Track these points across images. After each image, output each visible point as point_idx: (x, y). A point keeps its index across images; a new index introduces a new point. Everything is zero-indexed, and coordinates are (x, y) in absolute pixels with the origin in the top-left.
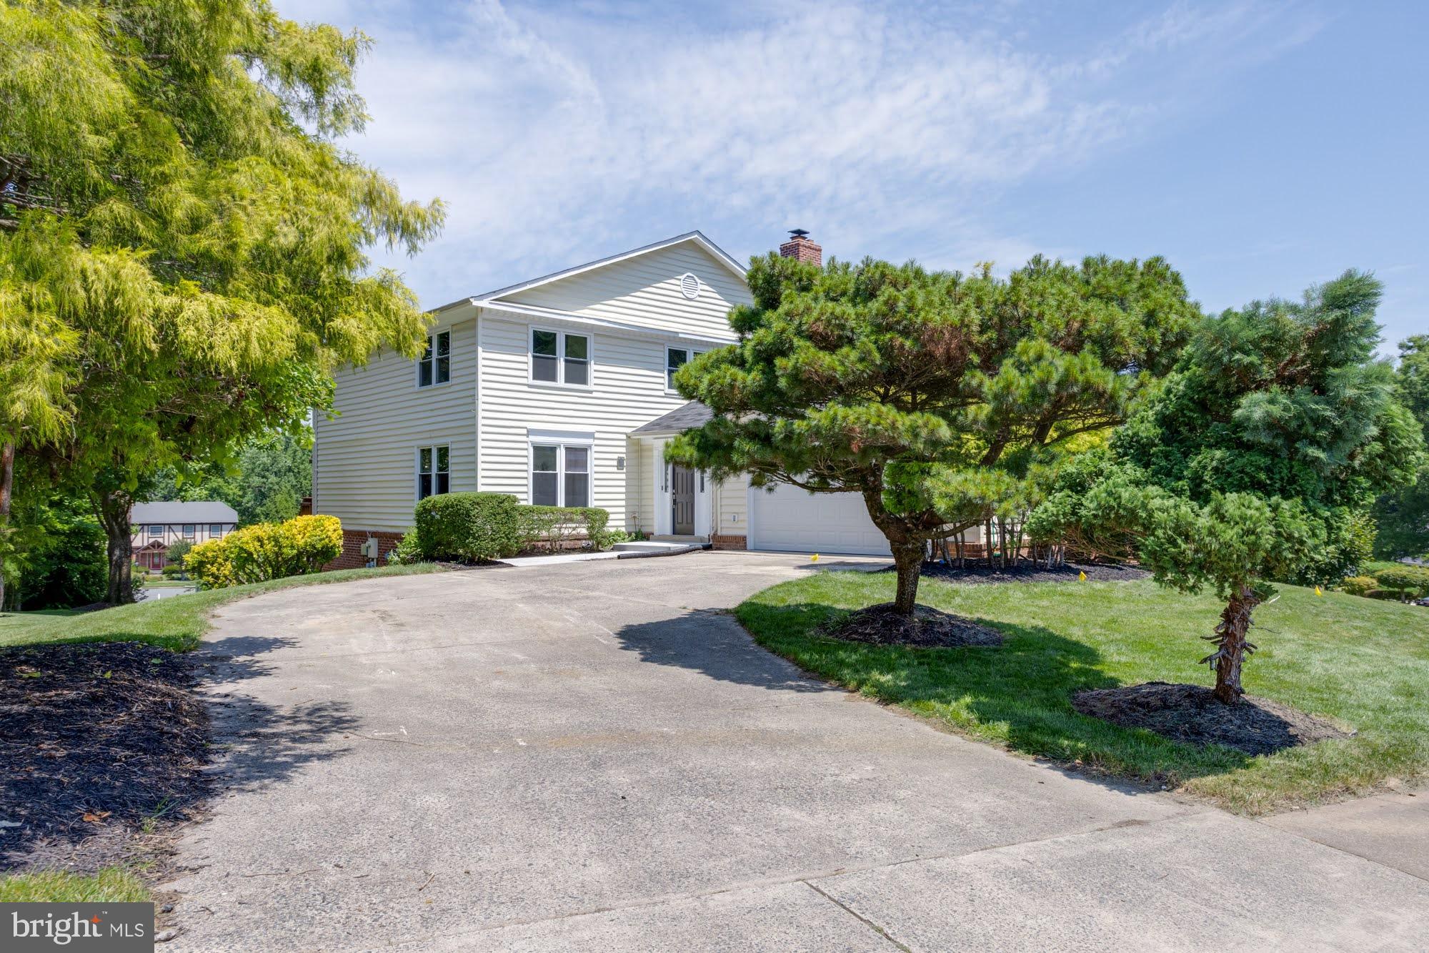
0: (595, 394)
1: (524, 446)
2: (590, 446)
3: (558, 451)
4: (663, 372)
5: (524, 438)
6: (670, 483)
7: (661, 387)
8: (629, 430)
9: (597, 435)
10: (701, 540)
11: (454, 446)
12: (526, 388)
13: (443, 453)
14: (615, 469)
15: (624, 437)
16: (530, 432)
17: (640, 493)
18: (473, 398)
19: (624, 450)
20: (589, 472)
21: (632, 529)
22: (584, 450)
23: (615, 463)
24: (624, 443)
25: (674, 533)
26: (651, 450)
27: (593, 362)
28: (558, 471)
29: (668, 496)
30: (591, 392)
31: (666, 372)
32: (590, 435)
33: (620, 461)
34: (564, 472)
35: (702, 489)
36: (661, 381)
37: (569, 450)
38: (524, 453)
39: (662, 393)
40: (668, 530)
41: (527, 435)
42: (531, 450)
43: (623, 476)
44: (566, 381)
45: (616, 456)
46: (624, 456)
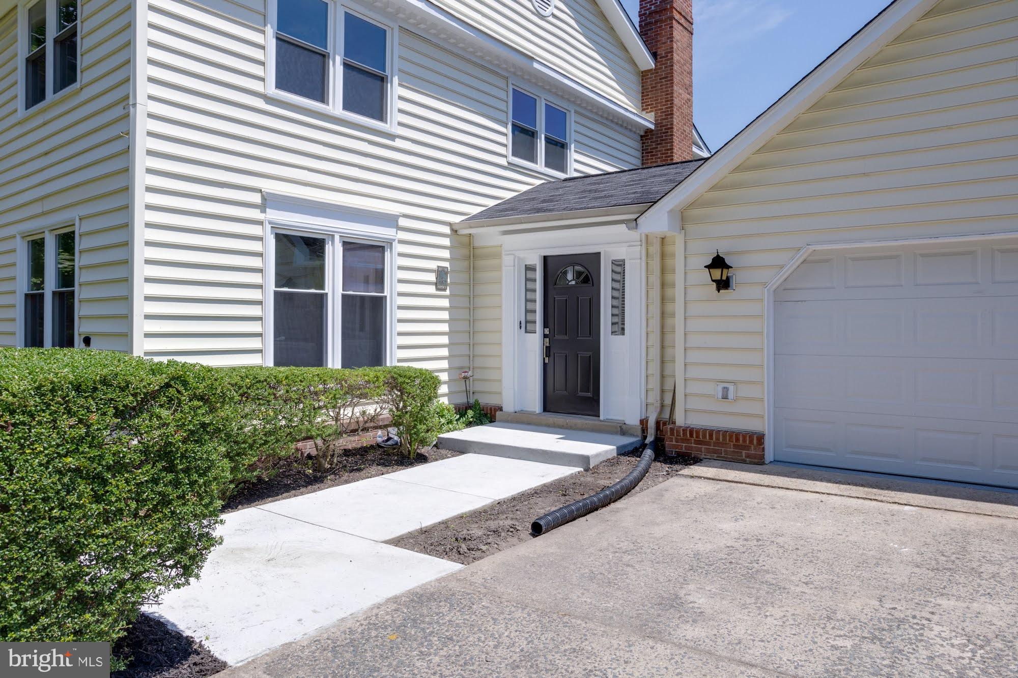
0: (398, 143)
1: (256, 230)
2: (390, 243)
3: (328, 248)
4: (505, 125)
5: (255, 214)
6: (539, 317)
7: (502, 150)
8: (457, 219)
9: (403, 222)
10: (622, 430)
11: (87, 227)
12: (260, 104)
13: (67, 242)
14: (432, 290)
15: (447, 230)
16: (268, 201)
17: (472, 332)
18: (126, 102)
19: (446, 254)
20: (387, 293)
21: (462, 400)
22: (378, 249)
23: (432, 277)
24: (446, 242)
25: (546, 409)
26: (497, 255)
27: (396, 80)
28: (328, 289)
29: (535, 342)
30: (392, 137)
31: (510, 127)
32: (390, 220)
33: (441, 274)
34: (339, 291)
35: (619, 328)
36: (502, 139)
37: (350, 246)
38: (256, 246)
39: (503, 162)
40: (534, 402)
41: (263, 208)
42: (271, 242)
43: (445, 303)
44: (347, 106)
45: (433, 265)
46: (446, 264)
